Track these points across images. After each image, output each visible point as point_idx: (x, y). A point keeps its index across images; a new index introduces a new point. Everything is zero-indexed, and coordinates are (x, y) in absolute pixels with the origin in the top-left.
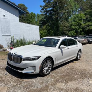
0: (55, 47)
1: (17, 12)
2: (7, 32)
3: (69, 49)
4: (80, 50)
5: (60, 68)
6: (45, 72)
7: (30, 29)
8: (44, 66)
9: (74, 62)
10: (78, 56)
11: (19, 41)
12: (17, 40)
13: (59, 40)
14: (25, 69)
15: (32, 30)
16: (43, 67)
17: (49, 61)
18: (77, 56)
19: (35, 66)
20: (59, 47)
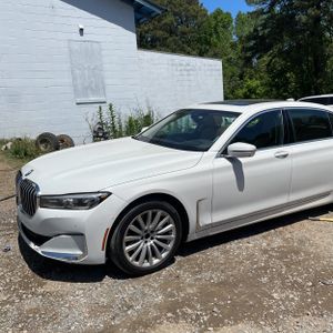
0: (206, 150)
1: (130, 14)
3: (285, 156)
7: (185, 73)
8: (131, 233)
9: (321, 218)
13: (238, 115)
15: (192, 78)
16: (127, 238)
17: (159, 213)
19: (82, 235)
20: (224, 152)
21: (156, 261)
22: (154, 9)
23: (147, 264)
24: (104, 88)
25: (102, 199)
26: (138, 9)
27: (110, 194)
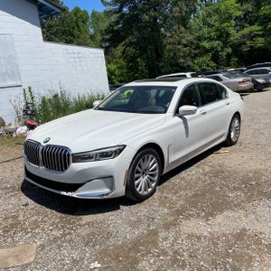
0: (165, 112)
2: (9, 75)
3: (205, 113)
4: (237, 115)
5: (183, 174)
6: (140, 190)
7: (78, 60)
8: (138, 172)
9: (221, 151)
10: (232, 134)
11: (50, 100)
12: (44, 98)
13: (176, 88)
14: (81, 185)
16: (136, 175)
17: (151, 156)
18: (230, 132)
19: (112, 177)
21: (150, 190)
22: (54, 8)
23: (146, 193)
24: (19, 74)
25: (121, 151)
26: (41, 7)
27: (125, 146)
